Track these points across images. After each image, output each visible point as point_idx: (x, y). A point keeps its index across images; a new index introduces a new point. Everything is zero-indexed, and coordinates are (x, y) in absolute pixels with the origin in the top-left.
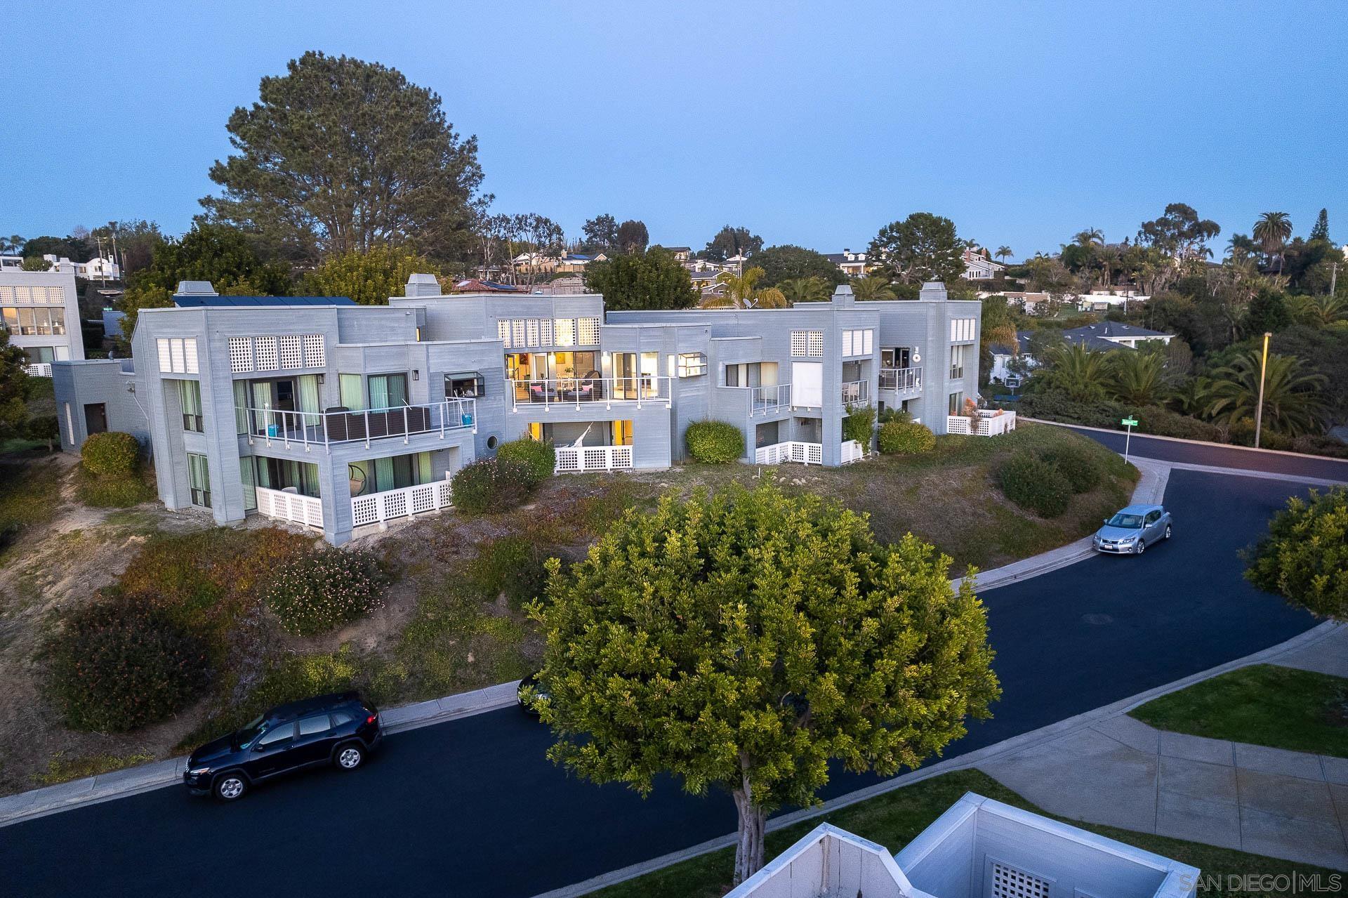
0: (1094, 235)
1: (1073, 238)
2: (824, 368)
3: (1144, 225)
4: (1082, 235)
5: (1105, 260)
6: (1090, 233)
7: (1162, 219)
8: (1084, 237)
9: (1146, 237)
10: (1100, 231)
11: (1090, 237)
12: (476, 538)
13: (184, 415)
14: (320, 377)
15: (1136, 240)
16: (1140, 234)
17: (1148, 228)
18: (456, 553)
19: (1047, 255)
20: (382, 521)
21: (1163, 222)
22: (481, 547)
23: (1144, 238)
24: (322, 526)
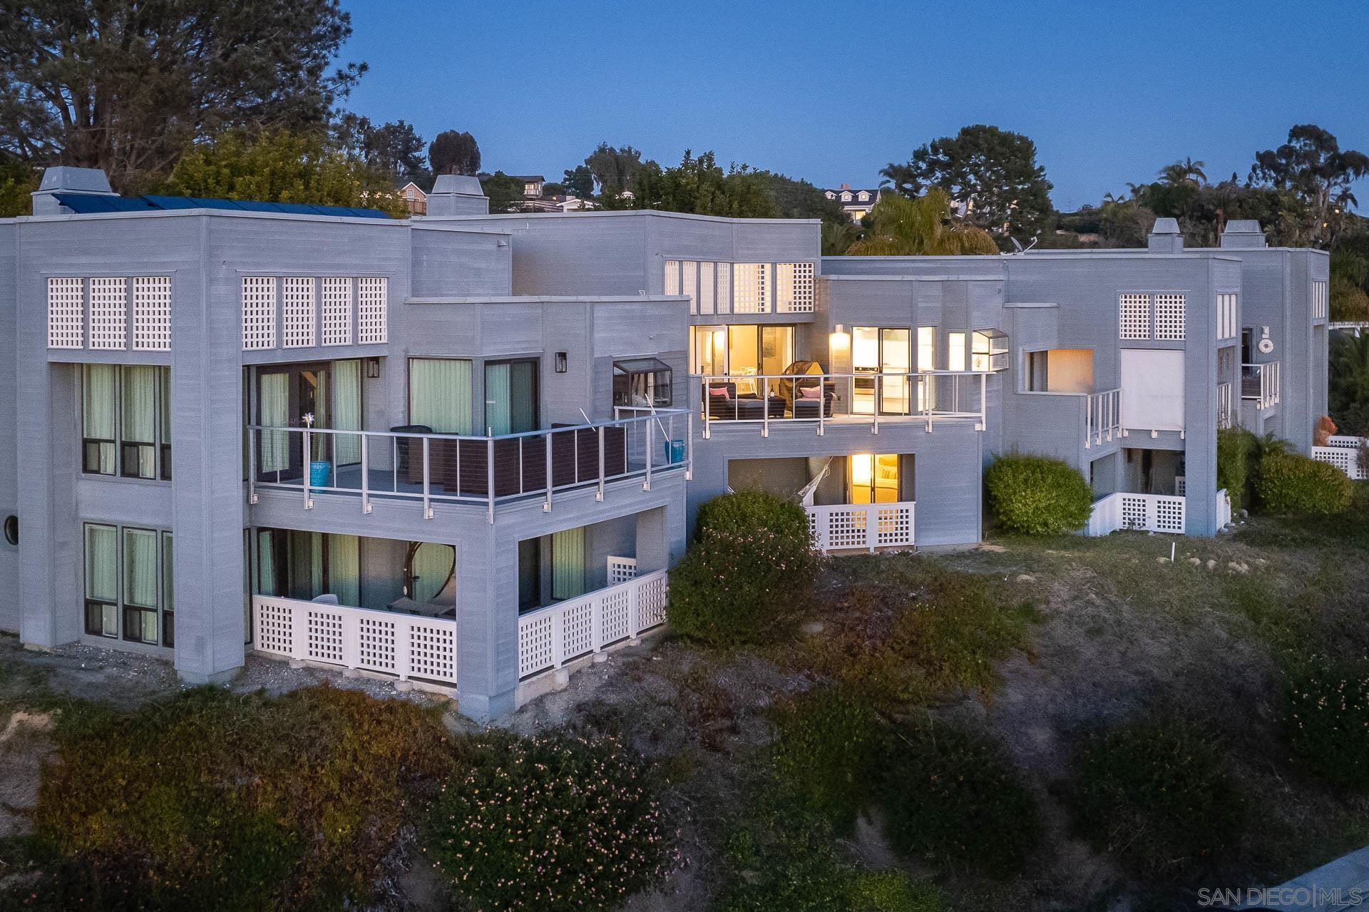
0: (1190, 170)
1: (1161, 172)
2: (1186, 358)
3: (1259, 156)
4: (1172, 168)
5: (1217, 207)
6: (1184, 166)
7: (1285, 147)
8: (1177, 173)
9: (1264, 174)
10: (1201, 164)
11: (1186, 172)
12: (758, 697)
13: (86, 442)
14: (370, 366)
15: (1250, 178)
16: (1254, 169)
17: (1266, 160)
18: (734, 730)
19: (1121, 198)
20: (558, 666)
21: (1286, 151)
22: (775, 715)
23: (1261, 175)
24: (454, 680)
